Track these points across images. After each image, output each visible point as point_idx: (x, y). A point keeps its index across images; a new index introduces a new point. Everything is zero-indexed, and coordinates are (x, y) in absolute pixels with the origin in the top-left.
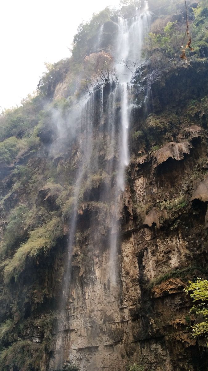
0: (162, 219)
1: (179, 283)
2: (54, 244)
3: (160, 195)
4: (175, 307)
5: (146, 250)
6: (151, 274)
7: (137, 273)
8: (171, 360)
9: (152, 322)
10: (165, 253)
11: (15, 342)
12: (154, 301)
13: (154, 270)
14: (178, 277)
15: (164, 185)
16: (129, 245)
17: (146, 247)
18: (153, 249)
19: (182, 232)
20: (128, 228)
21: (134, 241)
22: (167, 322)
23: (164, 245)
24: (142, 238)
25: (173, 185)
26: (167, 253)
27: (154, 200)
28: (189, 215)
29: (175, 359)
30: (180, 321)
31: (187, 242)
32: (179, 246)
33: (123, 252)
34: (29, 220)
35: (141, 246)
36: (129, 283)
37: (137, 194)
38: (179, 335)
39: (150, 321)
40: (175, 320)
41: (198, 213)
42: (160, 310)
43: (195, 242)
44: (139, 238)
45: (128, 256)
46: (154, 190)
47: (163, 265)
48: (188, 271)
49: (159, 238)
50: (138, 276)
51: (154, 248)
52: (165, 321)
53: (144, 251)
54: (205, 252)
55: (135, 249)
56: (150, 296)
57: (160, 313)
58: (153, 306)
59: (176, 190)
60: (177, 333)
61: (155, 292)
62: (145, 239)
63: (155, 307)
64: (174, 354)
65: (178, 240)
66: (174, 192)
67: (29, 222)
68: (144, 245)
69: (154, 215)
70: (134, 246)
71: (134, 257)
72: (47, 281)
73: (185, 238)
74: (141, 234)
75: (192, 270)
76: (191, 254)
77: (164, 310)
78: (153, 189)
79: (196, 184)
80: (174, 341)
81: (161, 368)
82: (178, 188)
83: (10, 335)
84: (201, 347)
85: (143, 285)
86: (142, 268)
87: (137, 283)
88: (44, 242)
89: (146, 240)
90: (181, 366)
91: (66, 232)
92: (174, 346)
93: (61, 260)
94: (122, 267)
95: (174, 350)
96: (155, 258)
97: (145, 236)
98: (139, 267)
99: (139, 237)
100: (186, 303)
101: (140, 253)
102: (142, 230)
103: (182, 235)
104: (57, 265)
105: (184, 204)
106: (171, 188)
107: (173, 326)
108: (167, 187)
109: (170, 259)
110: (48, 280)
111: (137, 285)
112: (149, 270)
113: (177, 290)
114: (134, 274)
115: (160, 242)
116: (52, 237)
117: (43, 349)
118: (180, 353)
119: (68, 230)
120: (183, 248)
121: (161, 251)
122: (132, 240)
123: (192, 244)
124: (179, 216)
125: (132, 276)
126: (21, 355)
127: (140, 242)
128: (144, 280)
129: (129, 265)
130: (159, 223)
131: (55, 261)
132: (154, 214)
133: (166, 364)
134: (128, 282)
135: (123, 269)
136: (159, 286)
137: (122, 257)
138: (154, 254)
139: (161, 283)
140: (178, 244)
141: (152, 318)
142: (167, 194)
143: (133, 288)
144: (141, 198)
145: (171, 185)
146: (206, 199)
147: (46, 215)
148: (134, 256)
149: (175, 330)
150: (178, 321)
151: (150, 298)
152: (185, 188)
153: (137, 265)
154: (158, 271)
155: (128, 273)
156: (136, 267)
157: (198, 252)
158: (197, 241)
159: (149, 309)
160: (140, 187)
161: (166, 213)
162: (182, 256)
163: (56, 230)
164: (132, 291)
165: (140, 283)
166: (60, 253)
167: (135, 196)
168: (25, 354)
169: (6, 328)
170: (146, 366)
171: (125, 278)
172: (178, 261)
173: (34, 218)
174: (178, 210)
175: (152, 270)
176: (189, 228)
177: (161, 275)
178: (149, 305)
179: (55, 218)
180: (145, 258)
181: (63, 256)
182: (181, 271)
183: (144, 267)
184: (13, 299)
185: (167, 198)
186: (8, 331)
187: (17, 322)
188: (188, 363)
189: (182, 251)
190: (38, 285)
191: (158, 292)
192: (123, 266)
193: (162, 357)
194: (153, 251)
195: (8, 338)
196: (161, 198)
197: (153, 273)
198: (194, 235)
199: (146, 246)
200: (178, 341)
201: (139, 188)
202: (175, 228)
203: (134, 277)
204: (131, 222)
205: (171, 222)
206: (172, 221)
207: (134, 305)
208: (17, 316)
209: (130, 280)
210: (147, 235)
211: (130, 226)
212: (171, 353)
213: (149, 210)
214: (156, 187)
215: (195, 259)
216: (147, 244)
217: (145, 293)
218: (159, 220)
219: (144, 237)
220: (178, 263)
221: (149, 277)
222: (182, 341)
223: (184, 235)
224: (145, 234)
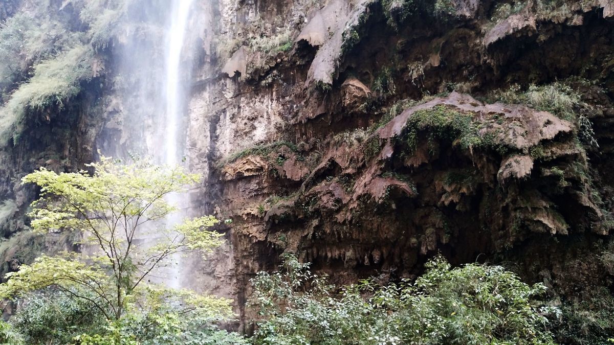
0: (250, 67)
1: (258, 162)
2: (76, 90)
3: (256, 26)
4: (249, 192)
5: (224, 112)
6: (226, 148)
7: (207, 145)
8: (234, 257)
9: (216, 211)
10: (248, 119)
11: (20, 231)
12: (224, 184)
13: (230, 143)
14: (259, 154)
15: (267, 9)
16: (200, 103)
17: (225, 109)
18: (234, 111)
19: (278, 90)
20: (202, 76)
21: (209, 97)
22: (235, 212)
23: (250, 107)
24: (221, 93)
25: (280, 11)
26: (252, 120)
27: (246, 32)
28: (291, 65)
29: (239, 256)
30: (251, 211)
31: (282, 105)
32: (270, 110)
33: (190, 113)
34: (34, 44)
35: (217, 105)
36: (195, 158)
37: (222, 20)
38: (248, 228)
39: (214, 209)
40: (245, 209)
41: (304, 63)
42: (230, 197)
43: (292, 107)
44: (216, 94)
45: (198, 120)
46: (250, 15)
47: (244, 136)
48: (273, 147)
49: (244, 96)
50: (208, 149)
51: (236, 110)
52: (234, 211)
53: (220, 115)
54: (301, 122)
55: (208, 110)
56: (219, 177)
57: (229, 200)
58: (222, 191)
59: (283, 19)
60: (245, 226)
61: (226, 172)
62: (225, 95)
63: (224, 192)
64: (239, 249)
65: (270, 101)
66: (280, 23)
67: (36, 47)
68: (222, 105)
69: (240, 59)
70: (209, 105)
71: (205, 122)
72: (69, 147)
73: (281, 100)
74: (220, 86)
75: (280, 146)
76: (283, 124)
77: (235, 196)
78: (248, 14)
79: (311, 14)
80: (240, 234)
81: (222, 266)
82: (287, 16)
83: (11, 222)
84: (270, 243)
85: (213, 163)
86: (214, 138)
87: (205, 160)
88: (56, 85)
89: (226, 98)
90: (245, 263)
91: (97, 72)
92: (240, 241)
93: (92, 117)
94: (186, 135)
95: (240, 245)
96: (234, 126)
97: (225, 90)
98: (211, 137)
99: (216, 92)
100: (263, 188)
101: (214, 116)
102: (223, 81)
103: (277, 94)
104: (85, 125)
105: (286, 46)
106: (277, 15)
107: (242, 216)
108: (271, 12)
109: (254, 128)
110: (71, 146)
111: (205, 162)
112: (223, 142)
113: (254, 172)
114: (203, 146)
115: (245, 102)
116: (72, 78)
117: (63, 242)
118: (246, 249)
119: (101, 69)
120: (275, 114)
121: (244, 116)
122: (206, 95)
123: (288, 109)
124: (277, 65)
125: (200, 150)
126: (30, 248)
127: (217, 100)
128: (215, 156)
129: (198, 133)
130: (246, 72)
131: (81, 118)
132: (240, 56)
133: (228, 262)
134: (194, 156)
135: (187, 137)
136: (233, 165)
137: (189, 120)
138: (234, 120)
139: (235, 161)
140: (270, 107)
141: (218, 206)
142: (269, 25)
143: (199, 166)
144: (228, 27)
145: (277, 11)
146: (316, 42)
147: (65, 37)
148: (206, 119)
149: (244, 222)
150: (248, 211)
151: (219, 180)
152: (296, 19)
153: (208, 134)
154: (236, 144)
155: (194, 145)
156: (206, 137)
157: (292, 122)
158: (295, 106)
159: (216, 194)
160: (228, 6)
161: (259, 57)
162: (272, 126)
163: (80, 66)
164: (197, 169)
165: (209, 160)
166: (89, 106)
167: (218, 22)
168: (36, 247)
169: (5, 212)
170: (204, 264)
171: (190, 151)
172: (265, 132)
173: (44, 41)
174: (276, 54)
175: (228, 143)
176: (289, 84)
177: (239, 150)
178: (217, 189)
179: (78, 46)
180: (221, 124)
181: (95, 110)
182: (264, 147)
183: (217, 137)
184: (16, 171)
185: (268, 33)
186: (8, 216)
187: (21, 204)
188: (254, 260)
189: (272, 118)
190: (54, 153)
191: (230, 173)
192: (188, 133)
193: (225, 253)
194: (233, 115)
195: (8, 226)
196: (257, 31)
197: (229, 147)
198: (293, 95)
199: (224, 107)
200: (245, 235)
201: (226, 8)
202: (268, 83)
203: (203, 151)
204: (207, 67)
205: (263, 73)
206: (265, 71)
207: (198, 188)
208: (21, 196)
209: (196, 154)
210: (227, 90)
211: (206, 72)
212: (236, 248)
213: (235, 49)
214: (254, 10)
215: (287, 130)
216: (227, 104)
217: (213, 173)
218: (247, 68)
219: (223, 92)
220: (265, 136)
221: (222, 152)
222: (249, 235)
223: (280, 95)
224: (225, 88)
